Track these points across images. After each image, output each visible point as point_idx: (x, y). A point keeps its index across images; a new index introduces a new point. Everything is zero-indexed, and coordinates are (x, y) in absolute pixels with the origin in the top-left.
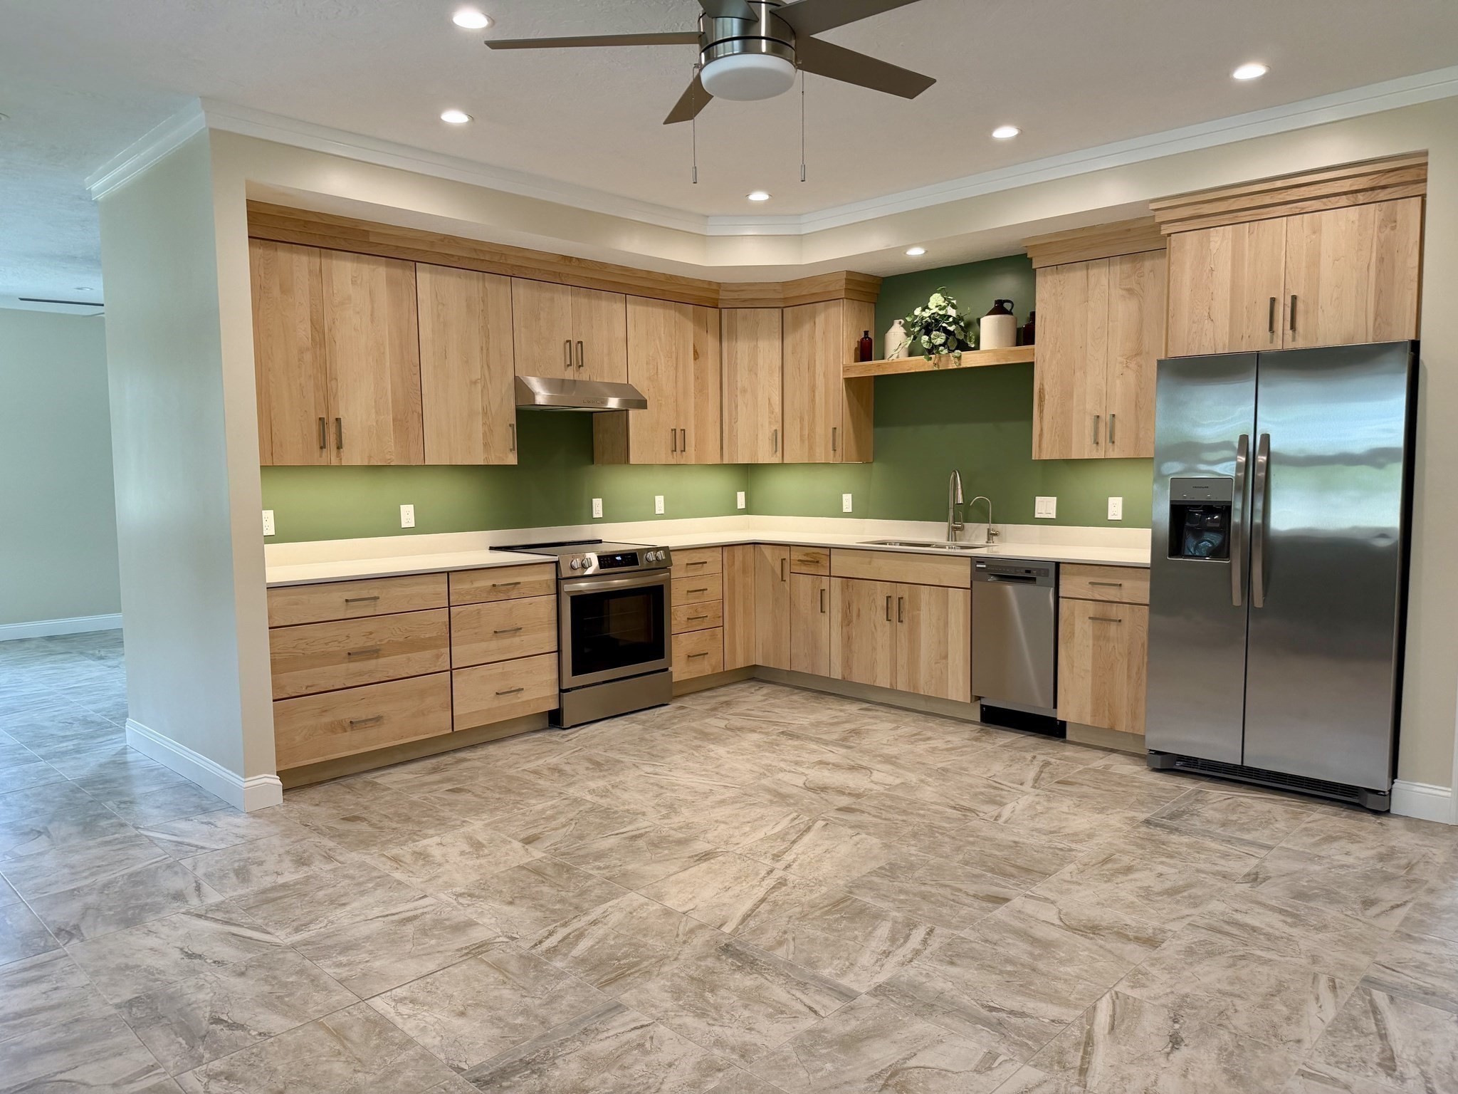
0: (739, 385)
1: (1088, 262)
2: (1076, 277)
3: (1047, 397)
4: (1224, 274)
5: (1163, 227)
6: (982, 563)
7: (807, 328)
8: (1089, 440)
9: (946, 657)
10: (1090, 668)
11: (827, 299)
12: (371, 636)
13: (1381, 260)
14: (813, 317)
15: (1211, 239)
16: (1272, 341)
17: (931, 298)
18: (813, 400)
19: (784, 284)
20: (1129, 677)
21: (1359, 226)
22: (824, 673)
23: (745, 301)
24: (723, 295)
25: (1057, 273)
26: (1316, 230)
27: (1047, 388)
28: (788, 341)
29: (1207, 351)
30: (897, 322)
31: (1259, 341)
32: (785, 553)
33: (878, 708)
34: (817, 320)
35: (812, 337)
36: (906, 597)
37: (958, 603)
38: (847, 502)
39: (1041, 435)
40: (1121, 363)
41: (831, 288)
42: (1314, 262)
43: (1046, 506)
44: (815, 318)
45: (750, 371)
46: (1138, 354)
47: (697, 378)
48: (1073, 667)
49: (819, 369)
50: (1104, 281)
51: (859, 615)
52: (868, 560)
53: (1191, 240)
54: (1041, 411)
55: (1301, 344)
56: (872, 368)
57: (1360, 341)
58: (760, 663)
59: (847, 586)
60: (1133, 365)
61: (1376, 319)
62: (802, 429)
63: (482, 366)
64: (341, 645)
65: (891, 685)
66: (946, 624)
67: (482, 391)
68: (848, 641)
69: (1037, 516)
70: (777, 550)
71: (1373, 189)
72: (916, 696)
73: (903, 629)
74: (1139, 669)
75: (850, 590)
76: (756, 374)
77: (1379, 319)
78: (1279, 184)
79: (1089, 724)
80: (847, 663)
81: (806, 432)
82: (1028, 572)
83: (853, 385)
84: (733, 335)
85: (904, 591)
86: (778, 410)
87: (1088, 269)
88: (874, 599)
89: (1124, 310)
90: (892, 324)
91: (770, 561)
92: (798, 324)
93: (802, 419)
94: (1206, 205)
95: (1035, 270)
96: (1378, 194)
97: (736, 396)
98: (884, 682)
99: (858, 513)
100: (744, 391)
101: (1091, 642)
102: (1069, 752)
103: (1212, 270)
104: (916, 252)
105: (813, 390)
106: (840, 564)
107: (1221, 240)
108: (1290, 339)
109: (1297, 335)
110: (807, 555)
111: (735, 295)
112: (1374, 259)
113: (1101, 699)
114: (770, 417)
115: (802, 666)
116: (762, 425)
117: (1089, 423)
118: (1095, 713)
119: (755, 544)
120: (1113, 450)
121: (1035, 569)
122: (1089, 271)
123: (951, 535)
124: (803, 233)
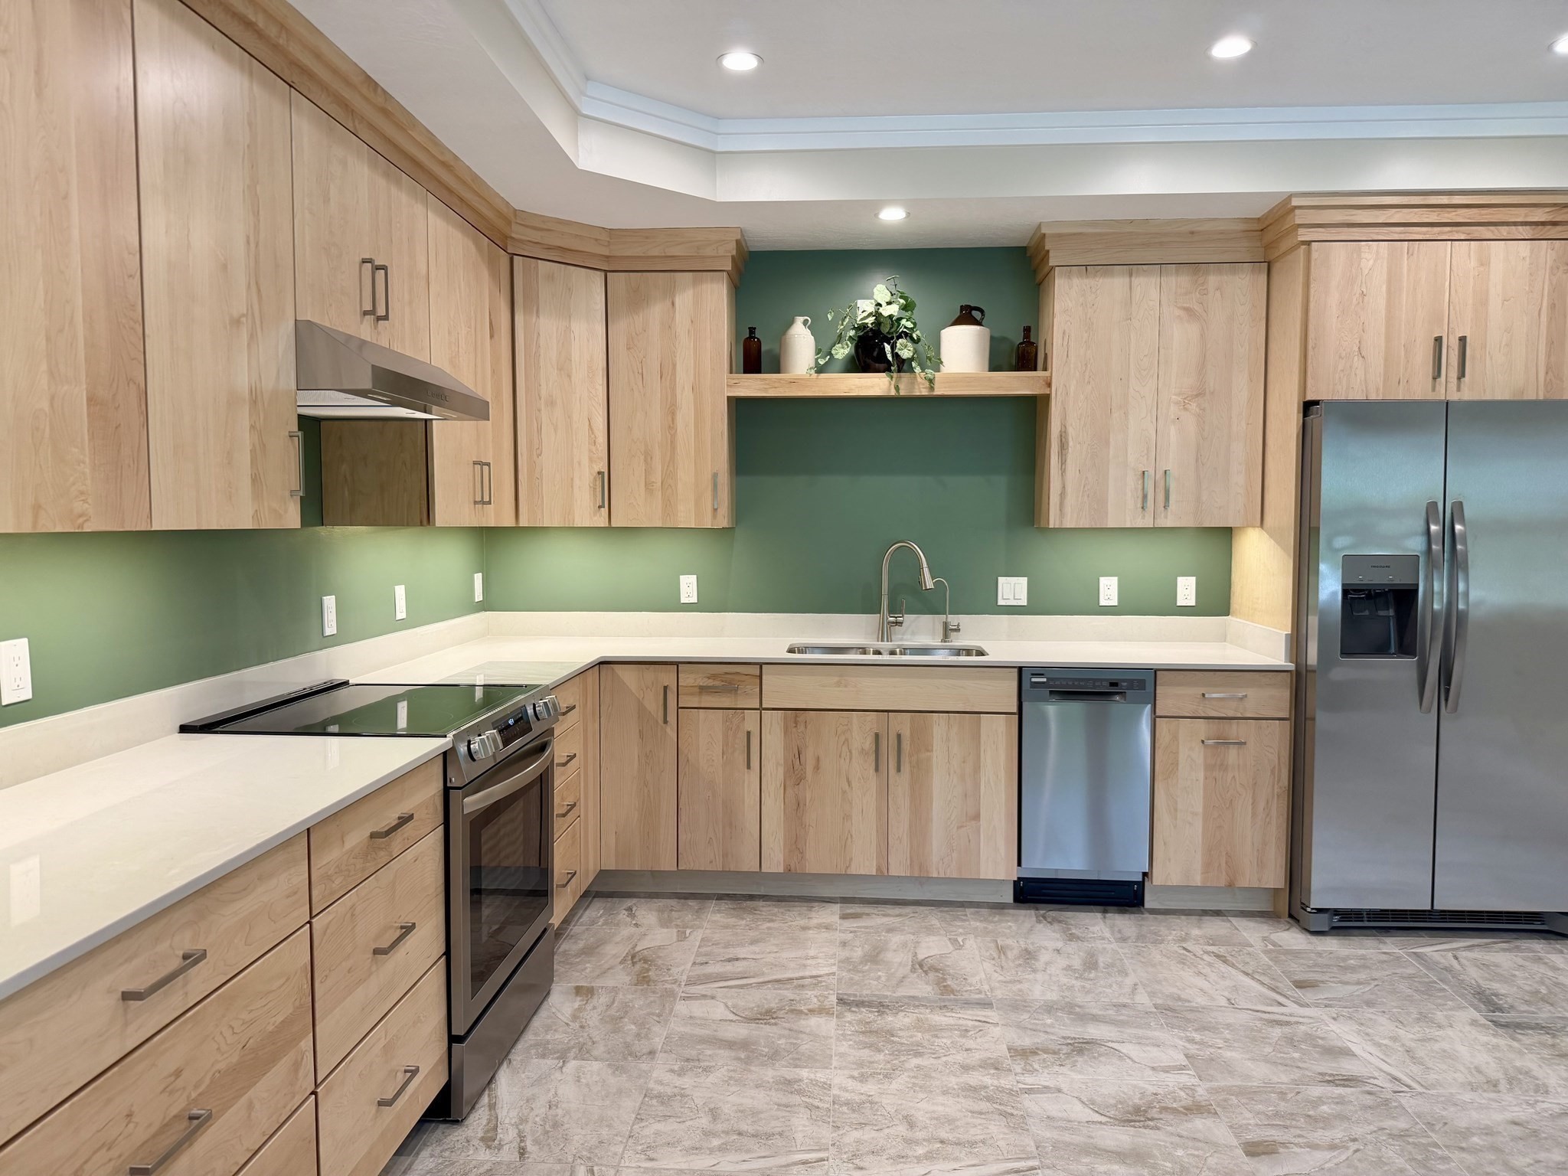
0: (543, 393)
1: (1132, 267)
2: (1115, 285)
3: (1071, 444)
4: (1378, 301)
5: (1301, 231)
6: (1041, 675)
7: (656, 312)
8: (1132, 501)
9: (977, 817)
10: (1200, 810)
11: (701, 271)
13: (1553, 306)
14: (670, 293)
15: (1363, 255)
16: (1434, 389)
17: (875, 290)
18: (671, 427)
19: (611, 232)
20: (1254, 815)
21: (1531, 264)
22: (749, 864)
23: (550, 248)
24: (517, 232)
25: (1087, 277)
26: (1484, 262)
27: (1071, 431)
28: (619, 328)
29: (1357, 395)
30: (800, 320)
31: (1417, 386)
32: (668, 677)
33: (867, 909)
34: (678, 300)
35: (668, 326)
36: (906, 733)
37: (998, 735)
38: (689, 588)
39: (1063, 495)
40: (1177, 403)
41: (709, 251)
42: (1482, 301)
43: (1013, 589)
44: (673, 296)
45: (560, 369)
46: (1200, 394)
47: (493, 372)
48: (1176, 810)
49: (684, 377)
50: (1154, 294)
51: (817, 767)
52: (836, 679)
53: (1339, 253)
54: (1063, 462)
55: (1467, 395)
56: (754, 386)
57: (1530, 395)
58: (610, 864)
59: (796, 722)
60: (1193, 406)
61: (1547, 373)
62: (648, 472)
63: (249, 284)
65: (879, 869)
66: (977, 769)
67: (249, 345)
68: (796, 810)
69: (1001, 602)
70: (650, 673)
71: (1543, 224)
72: (923, 880)
73: (901, 785)
74: (1268, 803)
75: (801, 728)
76: (569, 376)
77: (1550, 373)
78: (1444, 200)
79: (1199, 885)
80: (795, 844)
81: (657, 478)
82: (1114, 684)
83: (741, 409)
84: (534, 306)
85: (903, 725)
86: (602, 439)
87: (1131, 275)
88: (847, 740)
89: (1182, 335)
90: (791, 323)
91: (634, 691)
92: (638, 301)
93: (648, 456)
94: (1360, 211)
95: (1053, 268)
96: (1549, 230)
97: (539, 410)
98: (864, 863)
99: (706, 604)
100: (551, 403)
101: (1201, 775)
102: (1150, 923)
103: (1363, 294)
104: (893, 215)
105: (671, 411)
106: (779, 690)
107: (1374, 258)
108: (1455, 388)
109: (1462, 385)
110: (713, 677)
111: (535, 236)
112: (1545, 304)
113: (1218, 848)
114: (590, 451)
115: (703, 858)
116: (579, 463)
117: (1132, 482)
118: (1207, 866)
119: (603, 663)
120: (1166, 517)
121: (1124, 681)
122: (1133, 279)
123: (884, 633)
124: (719, 150)
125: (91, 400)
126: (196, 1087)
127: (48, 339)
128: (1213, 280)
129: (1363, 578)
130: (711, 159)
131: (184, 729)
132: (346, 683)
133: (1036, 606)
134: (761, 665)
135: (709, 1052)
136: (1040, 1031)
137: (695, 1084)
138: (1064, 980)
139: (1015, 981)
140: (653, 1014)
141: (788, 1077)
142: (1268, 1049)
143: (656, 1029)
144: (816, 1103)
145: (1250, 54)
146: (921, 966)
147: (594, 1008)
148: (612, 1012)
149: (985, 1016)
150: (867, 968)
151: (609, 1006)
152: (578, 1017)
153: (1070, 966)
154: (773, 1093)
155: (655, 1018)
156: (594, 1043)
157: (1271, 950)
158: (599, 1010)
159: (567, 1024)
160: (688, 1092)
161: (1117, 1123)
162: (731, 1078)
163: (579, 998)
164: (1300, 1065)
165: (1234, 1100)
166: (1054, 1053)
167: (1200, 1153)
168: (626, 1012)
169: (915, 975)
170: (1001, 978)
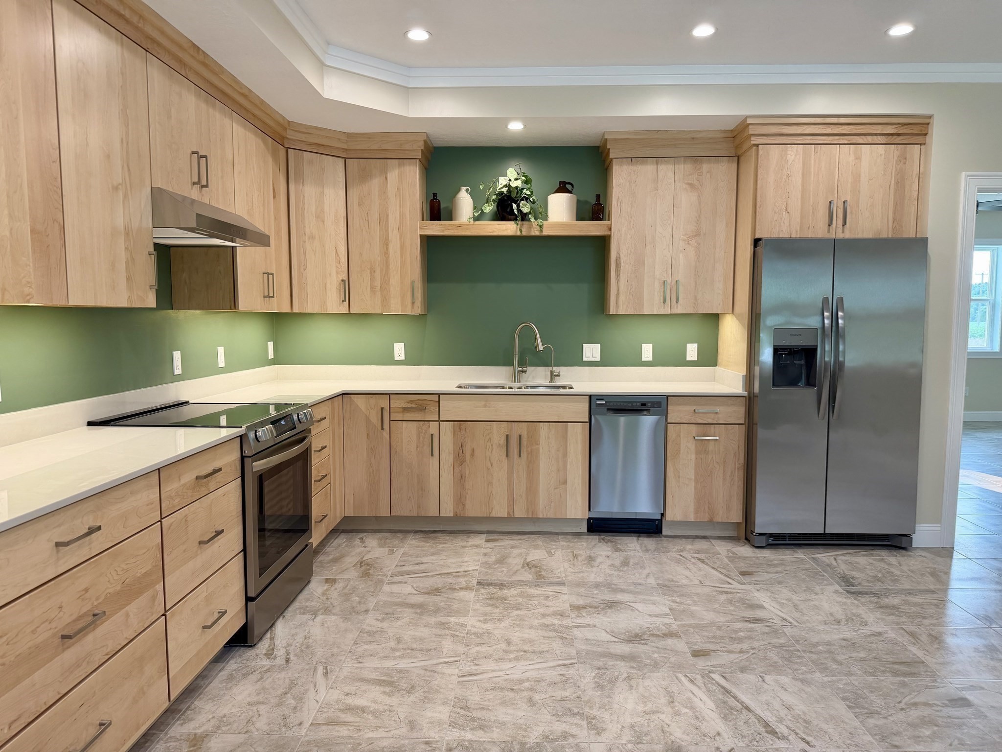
0: (307, 230)
1: (658, 159)
2: (648, 169)
3: (622, 264)
4: (797, 179)
5: (753, 138)
6: (602, 400)
7: (376, 183)
8: (658, 298)
9: (565, 482)
10: (693, 477)
11: (403, 159)
12: (87, 595)
13: (897, 183)
14: (384, 172)
15: (788, 152)
16: (829, 232)
17: (508, 171)
18: (386, 253)
19: (349, 135)
20: (724, 479)
21: (885, 158)
22: (433, 512)
23: (311, 144)
24: (290, 134)
25: (632, 165)
26: (858, 157)
27: (622, 257)
28: (354, 193)
29: (785, 235)
30: (464, 189)
31: (819, 230)
32: (384, 402)
33: (501, 537)
34: (389, 176)
35: (383, 192)
36: (525, 435)
37: (577, 436)
38: (399, 351)
39: (618, 295)
40: (684, 240)
41: (407, 147)
42: (857, 180)
43: (592, 352)
44: (386, 173)
45: (317, 217)
46: (697, 234)
47: (275, 219)
48: (679, 477)
49: (393, 223)
50: (671, 175)
51: (473, 454)
52: (483, 403)
53: (775, 151)
54: (618, 276)
55: (848, 235)
56: (436, 229)
57: (884, 235)
58: (350, 513)
59: (460, 429)
60: (693, 242)
61: (894, 222)
62: (372, 280)
63: (123, 166)
64: (53, 625)
65: (508, 513)
66: (565, 454)
67: (123, 201)
68: (460, 480)
69: (585, 359)
70: (373, 400)
71: (892, 135)
72: (535, 520)
73: (521, 464)
74: (732, 472)
75: (463, 432)
76: (323, 222)
77: (895, 223)
78: (835, 120)
79: (693, 520)
80: (460, 500)
81: (378, 283)
82: (643, 405)
83: (429, 243)
84: (300, 178)
85: (523, 429)
86: (344, 260)
87: (657, 164)
88: (490, 439)
89: (687, 200)
90: (459, 190)
91: (363, 410)
92: (365, 177)
93: (372, 271)
94: (787, 127)
95: (612, 159)
96: (895, 139)
97: (305, 242)
98: (500, 511)
99: (411, 360)
100: (312, 238)
101: (693, 457)
102: (665, 542)
103: (789, 176)
104: (516, 126)
105: (386, 243)
106: (449, 410)
107: (794, 154)
108: (841, 231)
109: (845, 230)
110: (411, 402)
111: (302, 137)
112: (893, 183)
113: (703, 499)
114: (337, 267)
115: (405, 509)
116: (330, 275)
117: (657, 286)
118: (697, 510)
119: (345, 394)
120: (677, 307)
121: (649, 402)
122: (659, 166)
123: (516, 377)
124: (410, 86)
125: (33, 231)
126: (97, 599)
127: (8, 197)
128: (705, 167)
129: (785, 342)
130: (406, 92)
131: (90, 424)
132: (187, 403)
133: (604, 362)
134: (439, 395)
135: (399, 610)
136: (590, 597)
137: (389, 626)
138: (608, 571)
139: (580, 572)
140: (370, 592)
141: (443, 621)
142: (717, 606)
143: (371, 599)
144: (457, 634)
145: (715, 33)
146: (528, 565)
147: (336, 589)
148: (346, 591)
149: (560, 590)
150: (496, 566)
151: (344, 588)
152: (326, 594)
153: (612, 564)
154: (434, 630)
155: (370, 593)
156: (333, 607)
157: (731, 556)
158: (338, 590)
159: (319, 598)
160: (385, 630)
161: (624, 641)
162: (410, 622)
163: (327, 584)
164: (733, 613)
165: (692, 630)
166: (596, 608)
167: (667, 655)
168: (354, 591)
169: (524, 570)
170: (573, 571)
